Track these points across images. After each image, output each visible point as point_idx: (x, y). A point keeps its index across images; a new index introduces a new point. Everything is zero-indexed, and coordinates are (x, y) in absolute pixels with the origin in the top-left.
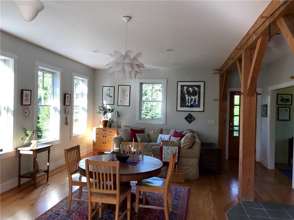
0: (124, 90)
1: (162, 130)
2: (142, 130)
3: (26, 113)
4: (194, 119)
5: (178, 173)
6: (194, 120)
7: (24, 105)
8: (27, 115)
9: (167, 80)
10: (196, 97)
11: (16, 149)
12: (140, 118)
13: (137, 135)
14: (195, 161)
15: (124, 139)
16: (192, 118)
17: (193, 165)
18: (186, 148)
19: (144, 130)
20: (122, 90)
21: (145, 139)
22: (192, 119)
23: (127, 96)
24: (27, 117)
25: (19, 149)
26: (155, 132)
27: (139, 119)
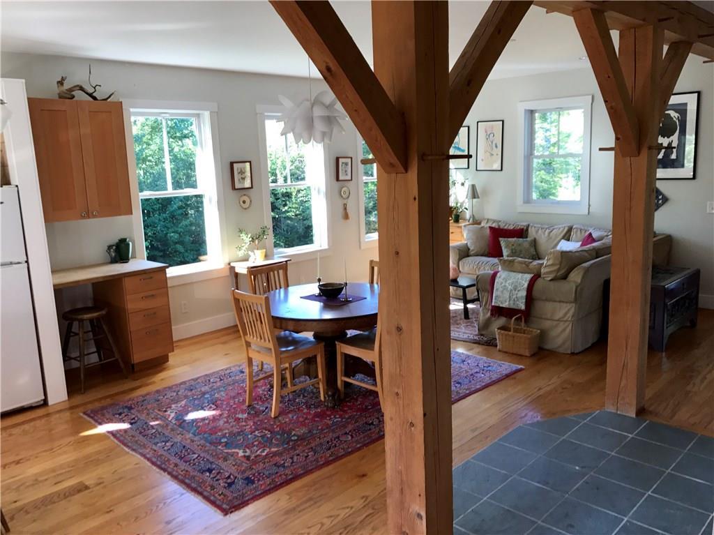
0: (489, 133)
1: (570, 229)
2: (523, 229)
3: (244, 202)
4: (665, 200)
5: (515, 334)
6: (664, 203)
7: (238, 189)
8: (246, 205)
9: (591, 97)
10: (671, 138)
11: (229, 264)
12: (528, 200)
13: (503, 242)
14: (569, 310)
15: (472, 251)
16: (660, 197)
17: (565, 319)
18: (549, 279)
19: (527, 230)
20: (486, 132)
21: (521, 251)
22: (660, 202)
23: (496, 147)
24: (246, 209)
25: (232, 264)
26: (552, 233)
27: (524, 203)
